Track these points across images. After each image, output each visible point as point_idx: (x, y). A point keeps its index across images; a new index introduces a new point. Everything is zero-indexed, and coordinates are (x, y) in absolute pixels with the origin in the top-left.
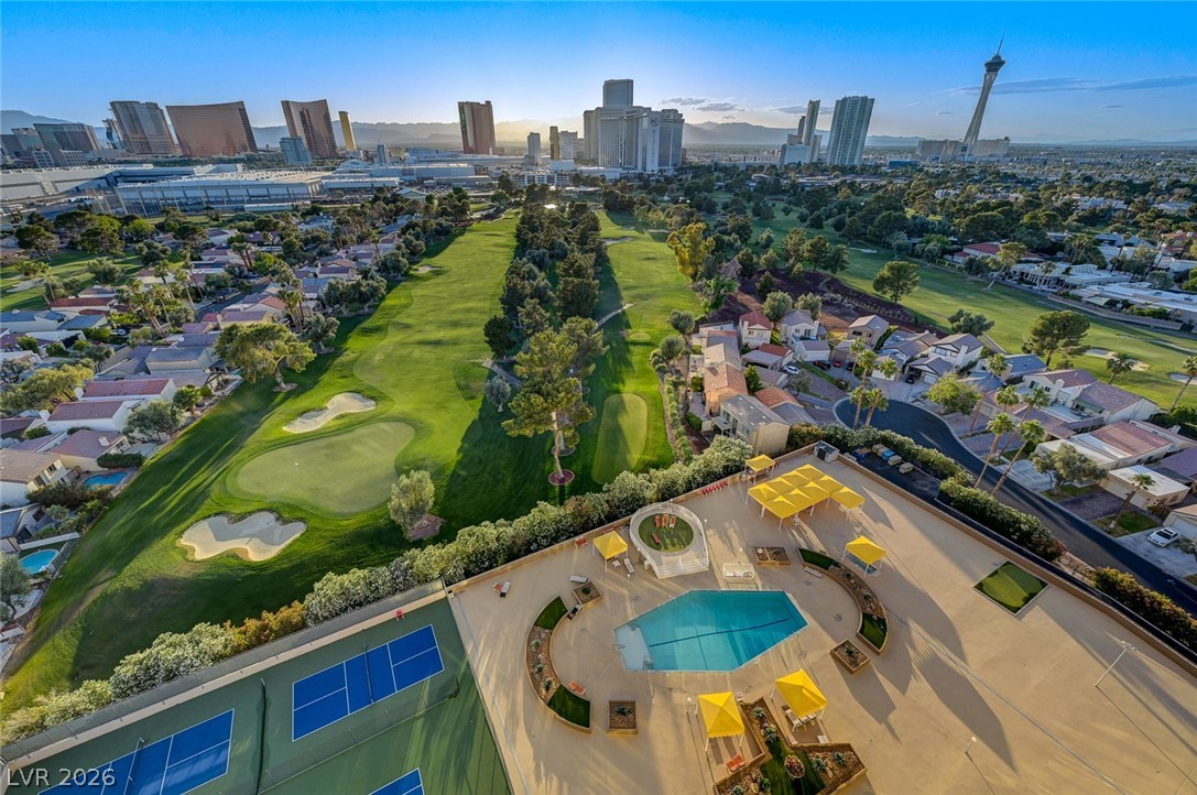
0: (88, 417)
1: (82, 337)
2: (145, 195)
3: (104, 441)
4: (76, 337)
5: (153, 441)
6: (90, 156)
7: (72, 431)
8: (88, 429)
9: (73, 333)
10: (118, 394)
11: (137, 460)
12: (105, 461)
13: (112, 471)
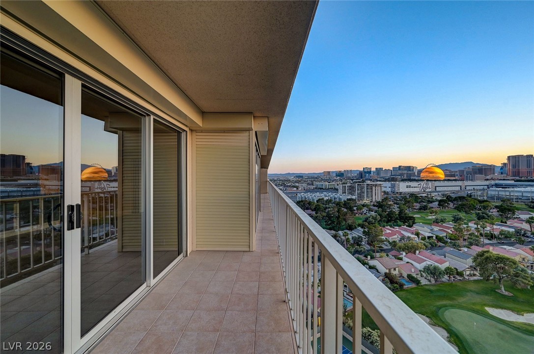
0: (414, 260)
1: (434, 238)
2: (500, 193)
3: (413, 270)
4: (432, 237)
5: (428, 280)
6: (488, 177)
7: (408, 262)
8: (412, 264)
9: (432, 235)
10: (428, 258)
11: (417, 282)
12: (409, 276)
13: (410, 281)
